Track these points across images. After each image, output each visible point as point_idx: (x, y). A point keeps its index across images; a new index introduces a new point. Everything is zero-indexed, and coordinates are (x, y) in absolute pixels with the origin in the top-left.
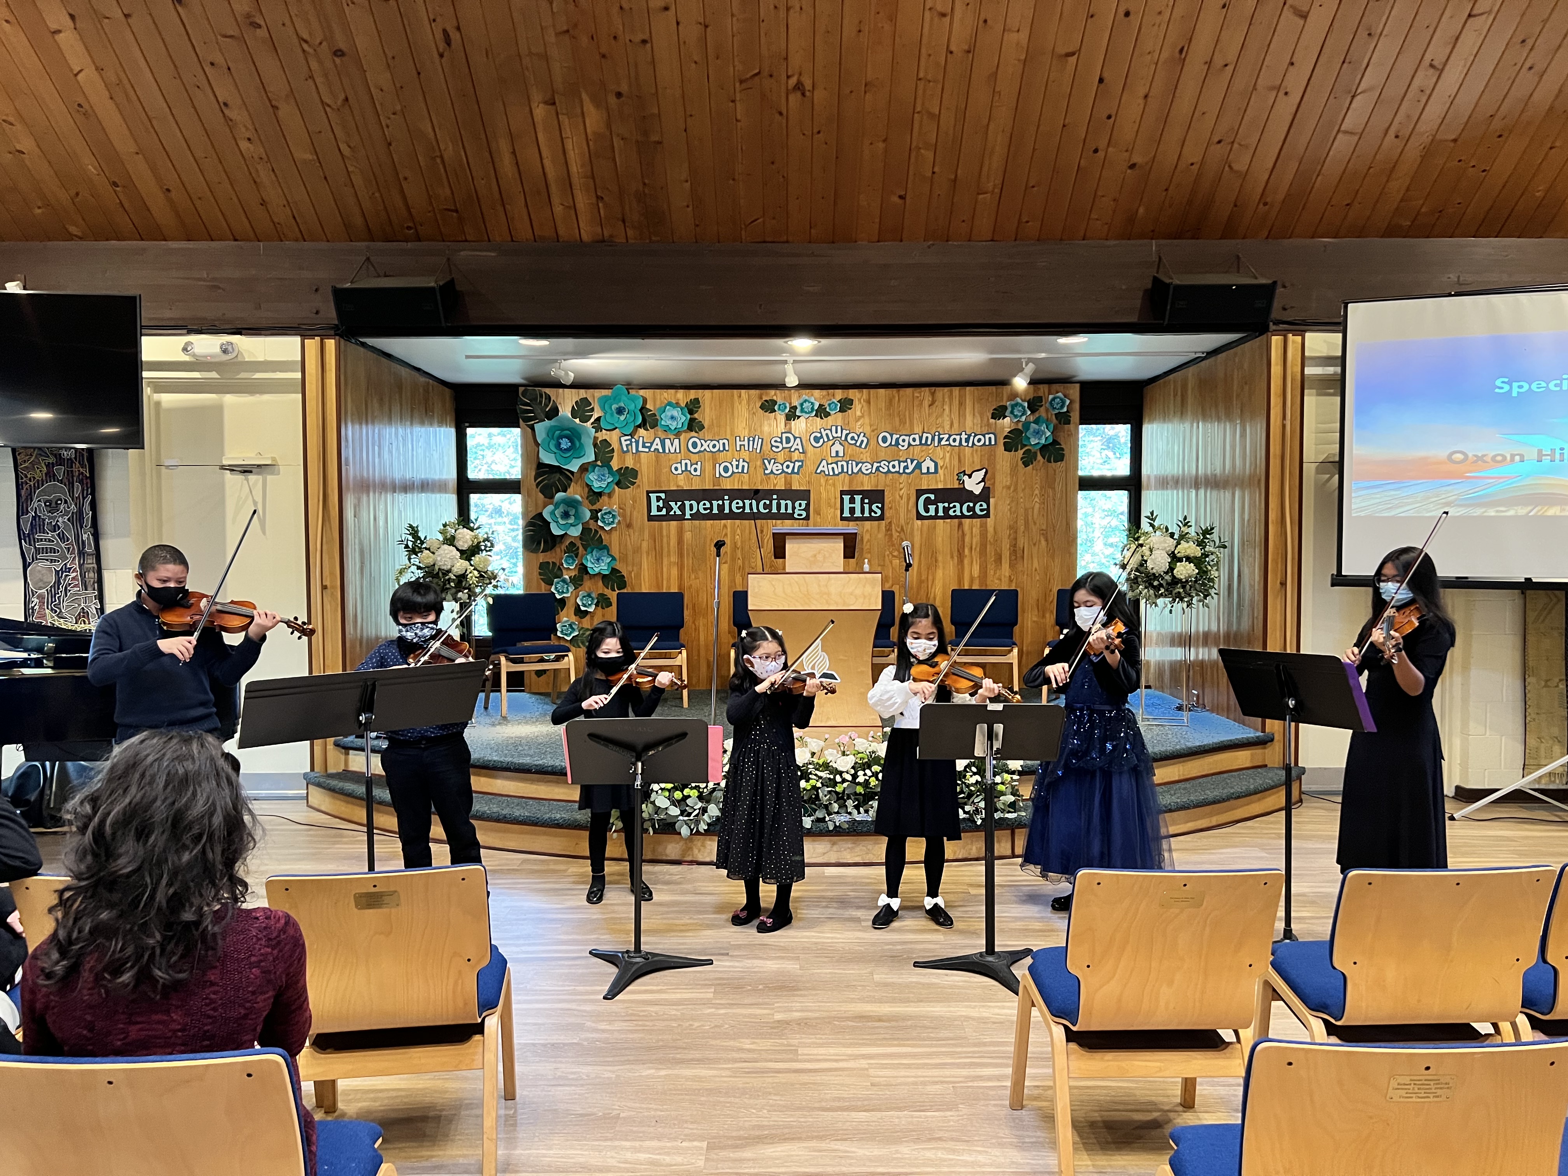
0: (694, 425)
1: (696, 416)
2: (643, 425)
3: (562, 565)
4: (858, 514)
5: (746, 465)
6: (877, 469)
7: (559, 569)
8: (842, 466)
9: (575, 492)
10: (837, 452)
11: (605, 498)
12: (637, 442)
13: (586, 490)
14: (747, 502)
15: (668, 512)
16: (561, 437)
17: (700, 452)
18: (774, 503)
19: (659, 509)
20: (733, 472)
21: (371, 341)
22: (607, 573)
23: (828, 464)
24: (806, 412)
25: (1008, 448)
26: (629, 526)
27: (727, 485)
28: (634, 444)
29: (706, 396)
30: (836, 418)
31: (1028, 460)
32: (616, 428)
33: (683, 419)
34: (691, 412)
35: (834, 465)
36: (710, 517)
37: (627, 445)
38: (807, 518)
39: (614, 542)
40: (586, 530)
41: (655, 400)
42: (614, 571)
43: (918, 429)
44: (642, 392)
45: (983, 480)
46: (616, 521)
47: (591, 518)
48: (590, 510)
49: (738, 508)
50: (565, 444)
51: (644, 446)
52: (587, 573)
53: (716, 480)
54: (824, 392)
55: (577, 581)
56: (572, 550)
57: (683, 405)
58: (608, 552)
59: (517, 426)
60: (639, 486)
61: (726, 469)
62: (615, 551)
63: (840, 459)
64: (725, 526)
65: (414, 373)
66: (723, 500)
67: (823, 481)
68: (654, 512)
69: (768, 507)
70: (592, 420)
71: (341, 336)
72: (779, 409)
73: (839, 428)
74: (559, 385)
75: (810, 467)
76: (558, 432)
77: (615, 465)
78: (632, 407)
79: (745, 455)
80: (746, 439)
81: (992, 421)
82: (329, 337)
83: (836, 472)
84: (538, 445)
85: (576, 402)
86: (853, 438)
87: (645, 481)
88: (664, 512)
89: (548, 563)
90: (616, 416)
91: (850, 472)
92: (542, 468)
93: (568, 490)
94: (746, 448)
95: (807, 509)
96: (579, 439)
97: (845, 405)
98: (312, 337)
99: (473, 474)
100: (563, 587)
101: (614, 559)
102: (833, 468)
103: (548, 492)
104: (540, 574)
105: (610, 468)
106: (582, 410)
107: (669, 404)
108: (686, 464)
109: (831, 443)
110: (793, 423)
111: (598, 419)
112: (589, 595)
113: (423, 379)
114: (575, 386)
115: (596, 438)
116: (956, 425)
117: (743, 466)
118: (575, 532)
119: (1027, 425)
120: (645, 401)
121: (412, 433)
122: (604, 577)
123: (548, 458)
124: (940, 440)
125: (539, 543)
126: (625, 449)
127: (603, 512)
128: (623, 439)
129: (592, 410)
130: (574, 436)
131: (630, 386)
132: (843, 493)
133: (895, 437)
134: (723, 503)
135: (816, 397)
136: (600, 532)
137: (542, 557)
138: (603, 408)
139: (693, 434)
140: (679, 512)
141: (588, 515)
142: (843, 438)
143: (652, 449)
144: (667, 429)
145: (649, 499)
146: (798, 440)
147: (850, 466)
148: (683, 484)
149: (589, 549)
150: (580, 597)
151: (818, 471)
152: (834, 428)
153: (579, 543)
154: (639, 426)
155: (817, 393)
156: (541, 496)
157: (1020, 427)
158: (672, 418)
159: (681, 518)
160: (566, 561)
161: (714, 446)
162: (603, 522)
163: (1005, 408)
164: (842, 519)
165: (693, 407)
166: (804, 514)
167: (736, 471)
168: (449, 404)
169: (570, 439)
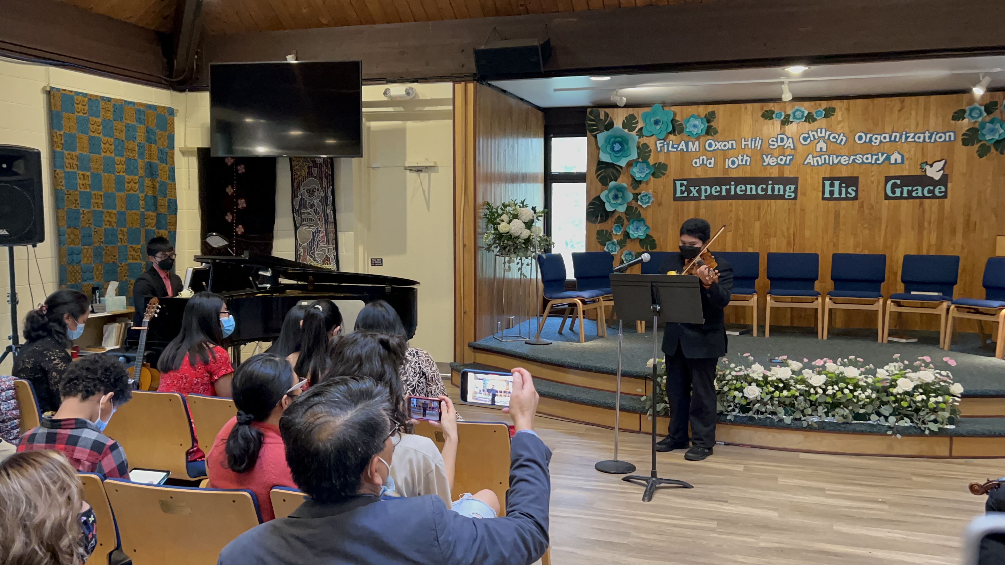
0: (710, 131)
1: (712, 124)
2: (673, 132)
3: (612, 232)
4: (836, 195)
5: (749, 159)
6: (854, 160)
7: (610, 235)
8: (825, 159)
9: (623, 181)
10: (821, 148)
11: (643, 186)
12: (668, 145)
13: (631, 179)
14: (749, 187)
15: (688, 194)
16: (615, 143)
17: (714, 150)
18: (770, 187)
19: (682, 192)
20: (739, 165)
21: (494, 83)
22: (643, 238)
23: (813, 157)
24: (797, 119)
25: (965, 143)
26: (660, 204)
27: (734, 174)
28: (666, 146)
29: (720, 109)
30: (821, 122)
31: (983, 152)
32: (653, 135)
33: (702, 126)
34: (708, 121)
35: (819, 158)
36: (720, 197)
37: (661, 147)
38: (795, 198)
39: (648, 216)
40: (629, 208)
41: (681, 113)
42: (648, 236)
43: (888, 129)
44: (673, 108)
45: (942, 169)
46: (651, 201)
47: (633, 199)
48: (633, 194)
49: (741, 191)
50: (617, 147)
51: (673, 147)
52: (629, 237)
53: (725, 171)
54: (812, 103)
55: (622, 244)
56: (619, 221)
57: (703, 116)
58: (644, 223)
59: (584, 135)
60: (668, 176)
61: (733, 163)
62: (649, 222)
63: (823, 153)
64: (731, 204)
65: (521, 102)
66: (730, 185)
67: (809, 170)
68: (678, 194)
69: (765, 190)
70: (637, 130)
71: (477, 81)
72: (776, 117)
73: (824, 130)
74: (615, 106)
75: (799, 159)
76: (612, 140)
77: (651, 161)
78: (665, 120)
79: (749, 152)
80: (750, 140)
81: (954, 122)
82: (470, 81)
83: (820, 163)
84: (598, 148)
85: (626, 118)
86: (834, 138)
87: (672, 172)
88: (685, 194)
89: (603, 230)
90: (654, 126)
91: (831, 163)
92: (601, 165)
93: (618, 180)
94: (750, 147)
95: (795, 191)
96: (627, 144)
97: (829, 113)
98: (460, 82)
99: (556, 169)
100: (612, 247)
101: (648, 228)
102: (817, 161)
103: (604, 181)
104: (597, 238)
105: (648, 164)
106: (629, 123)
107: (692, 116)
108: (703, 159)
109: (816, 141)
110: (787, 127)
111: (641, 129)
112: (630, 254)
113: (525, 106)
114: (627, 106)
115: (639, 143)
116: (921, 126)
117: (746, 160)
118: (622, 209)
119: (983, 125)
120: (675, 114)
121: (517, 143)
122: (641, 241)
123: (605, 158)
124: (907, 138)
125: (597, 217)
126: (659, 149)
127: (642, 195)
128: (658, 142)
129: (637, 122)
130: (623, 142)
131: (664, 104)
132: (825, 179)
133: (869, 136)
134: (730, 188)
135: (805, 108)
136: (639, 209)
137: (599, 227)
138: (645, 121)
139: (710, 137)
140: (696, 195)
141: (631, 197)
142: (826, 138)
143: (679, 149)
144: (690, 134)
145: (675, 185)
146: (790, 140)
147: (831, 158)
148: (701, 174)
149: (631, 221)
150: (624, 254)
151: (806, 163)
152: (819, 130)
153: (624, 217)
154: (670, 133)
155: (806, 104)
156: (600, 184)
157: (977, 126)
158: (695, 126)
159: (698, 198)
160: (615, 229)
161: (725, 146)
162: (642, 202)
163: (964, 111)
164: (824, 199)
165: (710, 118)
166: (793, 195)
167: (740, 163)
168: (541, 123)
169: (621, 143)
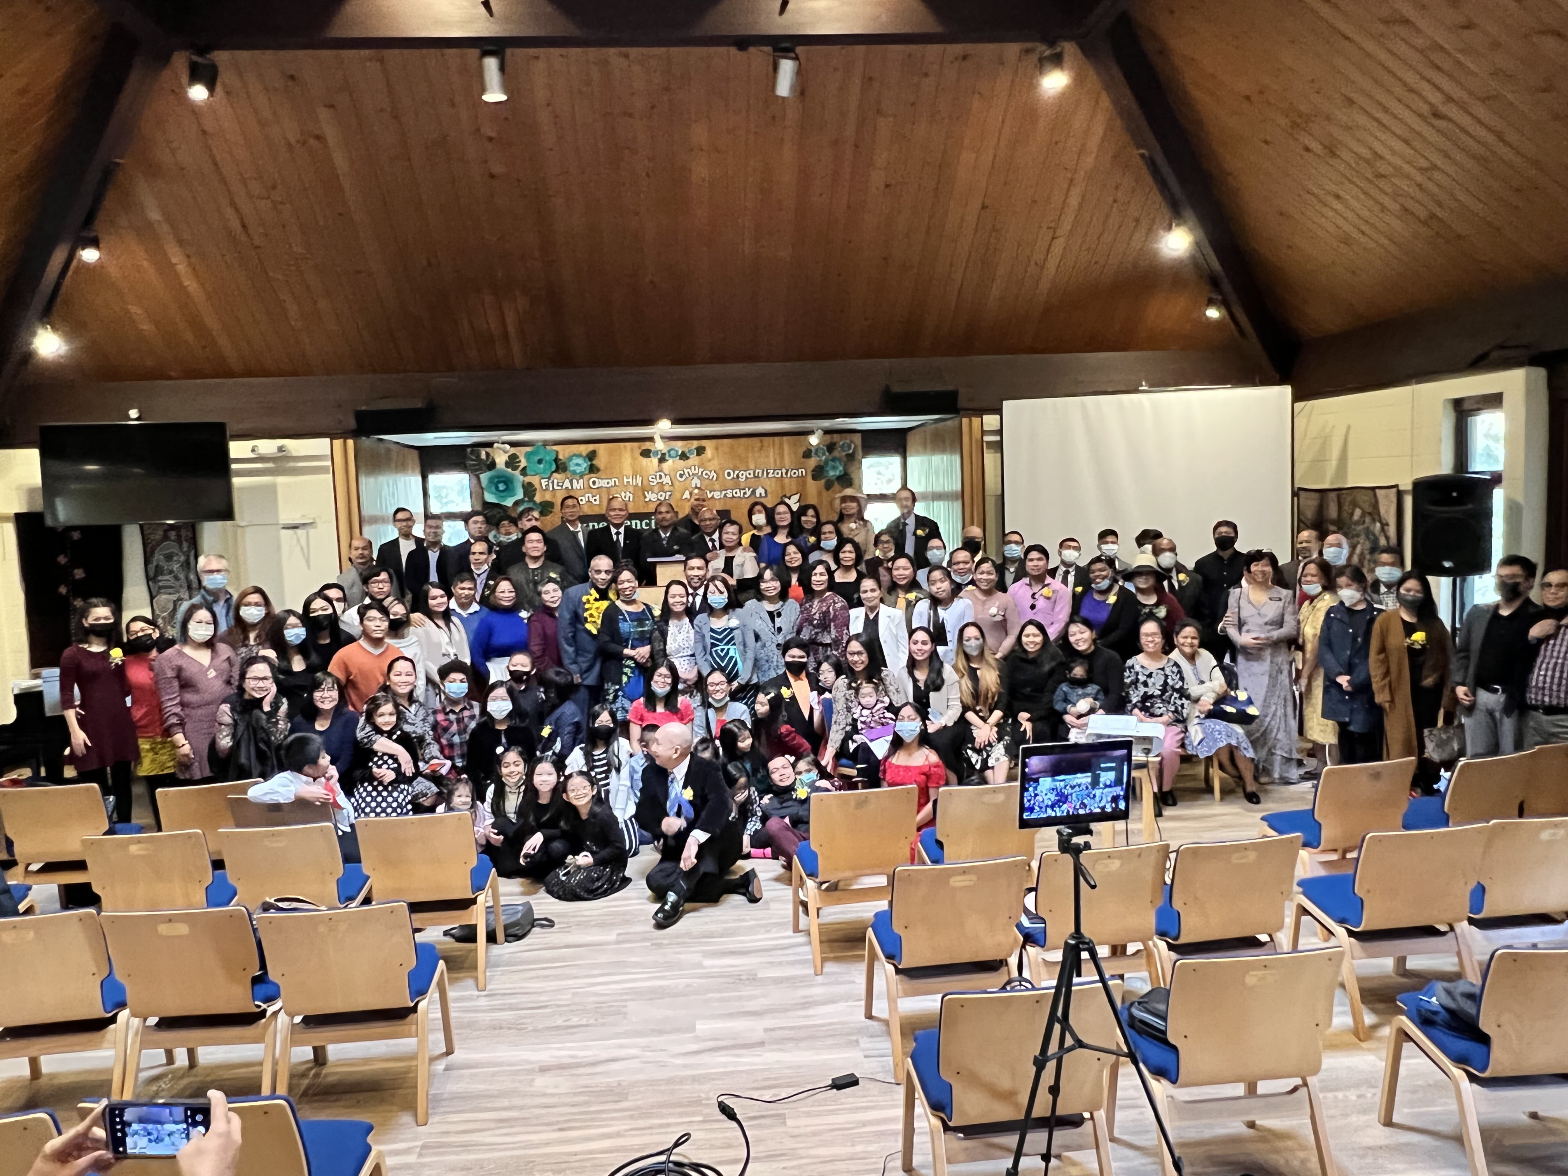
0: (593, 469)
1: (594, 462)
6: (725, 495)
12: (553, 483)
14: (634, 522)
16: (500, 482)
17: (598, 487)
24: (673, 457)
25: (814, 478)
28: (550, 484)
29: (601, 448)
30: (694, 459)
31: (828, 486)
32: (537, 474)
33: (584, 465)
34: (591, 460)
37: (546, 485)
41: (564, 452)
43: (752, 466)
44: (555, 448)
45: (799, 501)
50: (501, 487)
51: (557, 485)
54: (685, 443)
57: (584, 454)
65: (397, 446)
69: (648, 525)
70: (520, 469)
71: (357, 436)
72: (653, 455)
73: (697, 467)
76: (496, 479)
78: (548, 458)
79: (631, 489)
80: (631, 477)
81: (804, 460)
82: (349, 438)
84: (482, 489)
86: (706, 474)
90: (537, 465)
94: (631, 484)
96: (512, 483)
97: (700, 451)
98: (338, 438)
106: (512, 462)
107: (575, 455)
109: (691, 477)
110: (663, 465)
111: (525, 468)
115: (523, 482)
116: (778, 463)
119: (826, 462)
120: (557, 452)
123: (490, 498)
124: (768, 474)
126: (544, 488)
128: (543, 481)
129: (520, 462)
130: (508, 482)
131: (546, 443)
133: (736, 472)
135: (679, 446)
138: (528, 460)
139: (593, 475)
142: (700, 474)
144: (574, 472)
146: (668, 477)
152: (693, 468)
154: (554, 471)
155: (680, 443)
157: (822, 464)
158: (578, 465)
161: (608, 483)
163: (811, 451)
165: (592, 456)
168: (417, 461)
169: (505, 483)
